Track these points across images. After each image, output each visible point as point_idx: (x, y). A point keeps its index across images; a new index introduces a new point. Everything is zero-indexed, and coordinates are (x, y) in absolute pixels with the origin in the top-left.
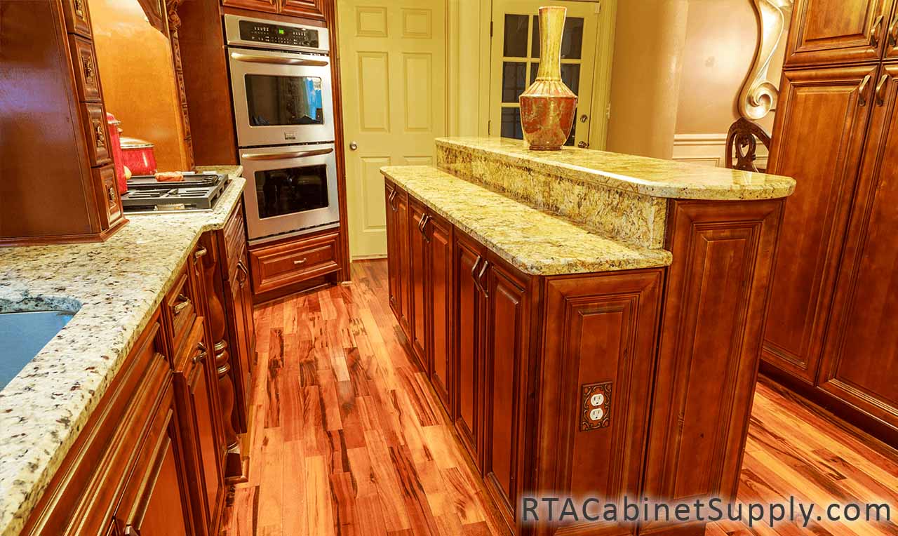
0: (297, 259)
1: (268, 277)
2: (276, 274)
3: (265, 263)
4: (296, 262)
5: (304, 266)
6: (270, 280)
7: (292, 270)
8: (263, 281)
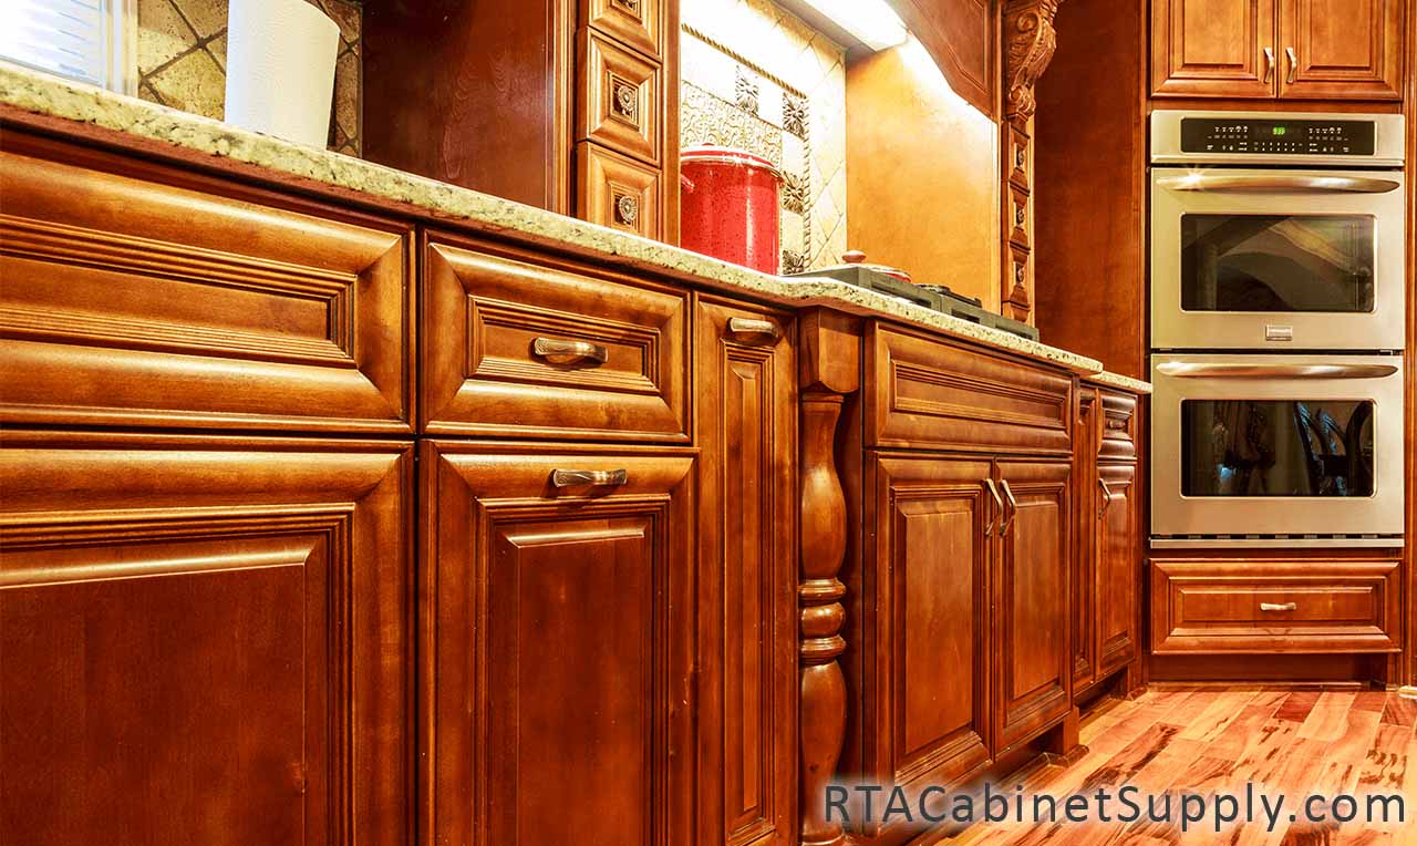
0: (1270, 598)
1: (1188, 623)
2: (1209, 623)
3: (1185, 592)
4: (1265, 606)
5: (1286, 619)
6: (1192, 631)
7: (1255, 623)
8: (1176, 631)
